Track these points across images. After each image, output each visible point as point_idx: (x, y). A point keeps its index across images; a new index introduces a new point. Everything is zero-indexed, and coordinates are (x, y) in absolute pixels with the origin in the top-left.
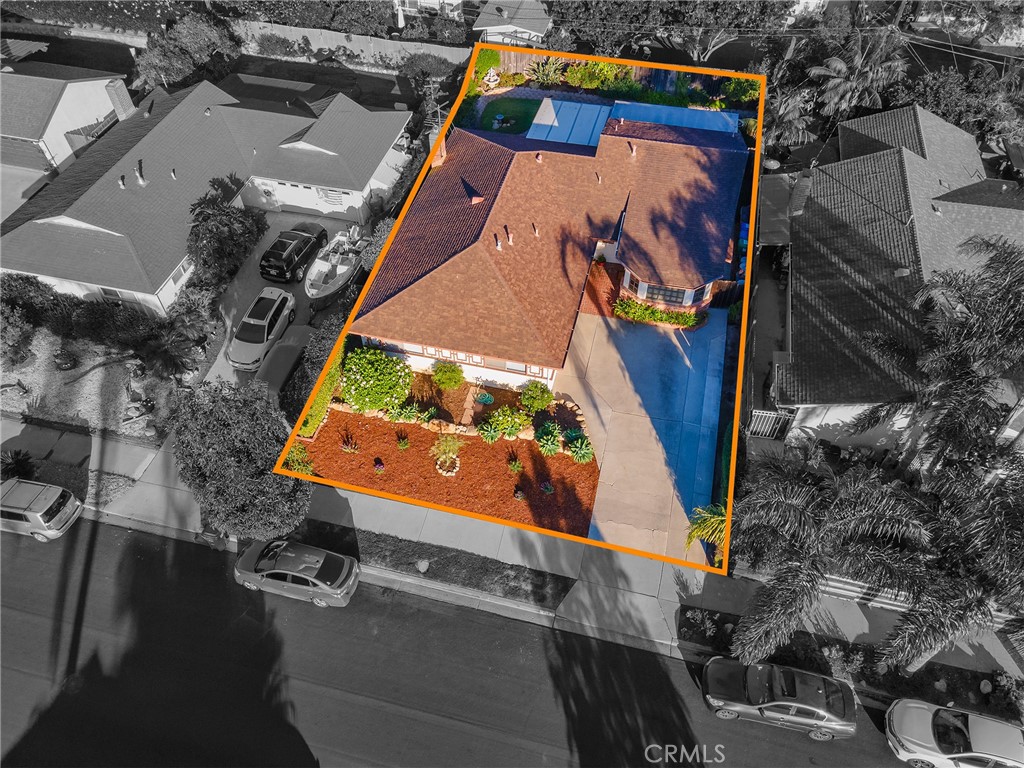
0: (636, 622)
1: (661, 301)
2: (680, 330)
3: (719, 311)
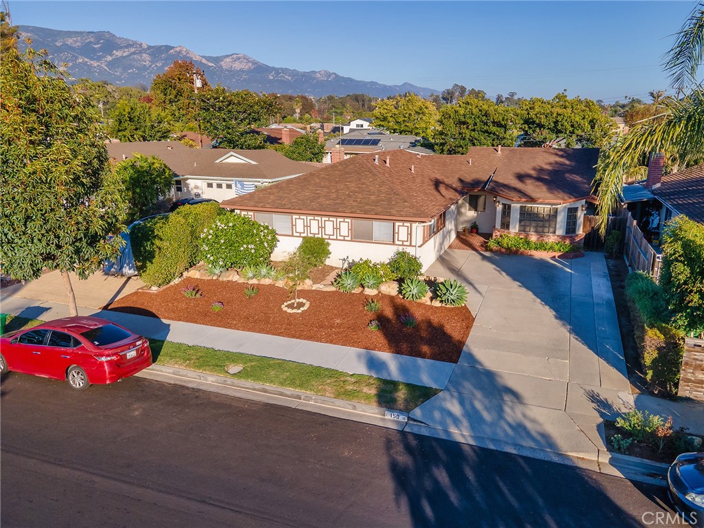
0: (534, 434)
1: (533, 233)
2: (557, 257)
3: (594, 253)
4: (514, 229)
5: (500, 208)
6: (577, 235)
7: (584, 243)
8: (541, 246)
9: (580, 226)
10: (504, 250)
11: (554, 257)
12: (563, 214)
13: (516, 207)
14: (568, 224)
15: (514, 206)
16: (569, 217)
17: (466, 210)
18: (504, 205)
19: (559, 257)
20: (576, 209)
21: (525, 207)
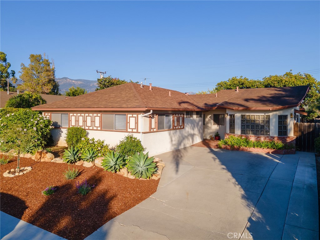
1: (252, 135)
2: (270, 153)
3: (306, 153)
4: (238, 132)
5: (228, 118)
6: (289, 137)
7: (296, 144)
8: (258, 145)
9: (290, 130)
10: (229, 147)
11: (269, 153)
12: (274, 120)
13: (238, 115)
14: (280, 128)
15: (236, 115)
16: (280, 123)
17: (211, 125)
18: (231, 115)
19: (272, 153)
20: (286, 117)
21: (245, 115)
